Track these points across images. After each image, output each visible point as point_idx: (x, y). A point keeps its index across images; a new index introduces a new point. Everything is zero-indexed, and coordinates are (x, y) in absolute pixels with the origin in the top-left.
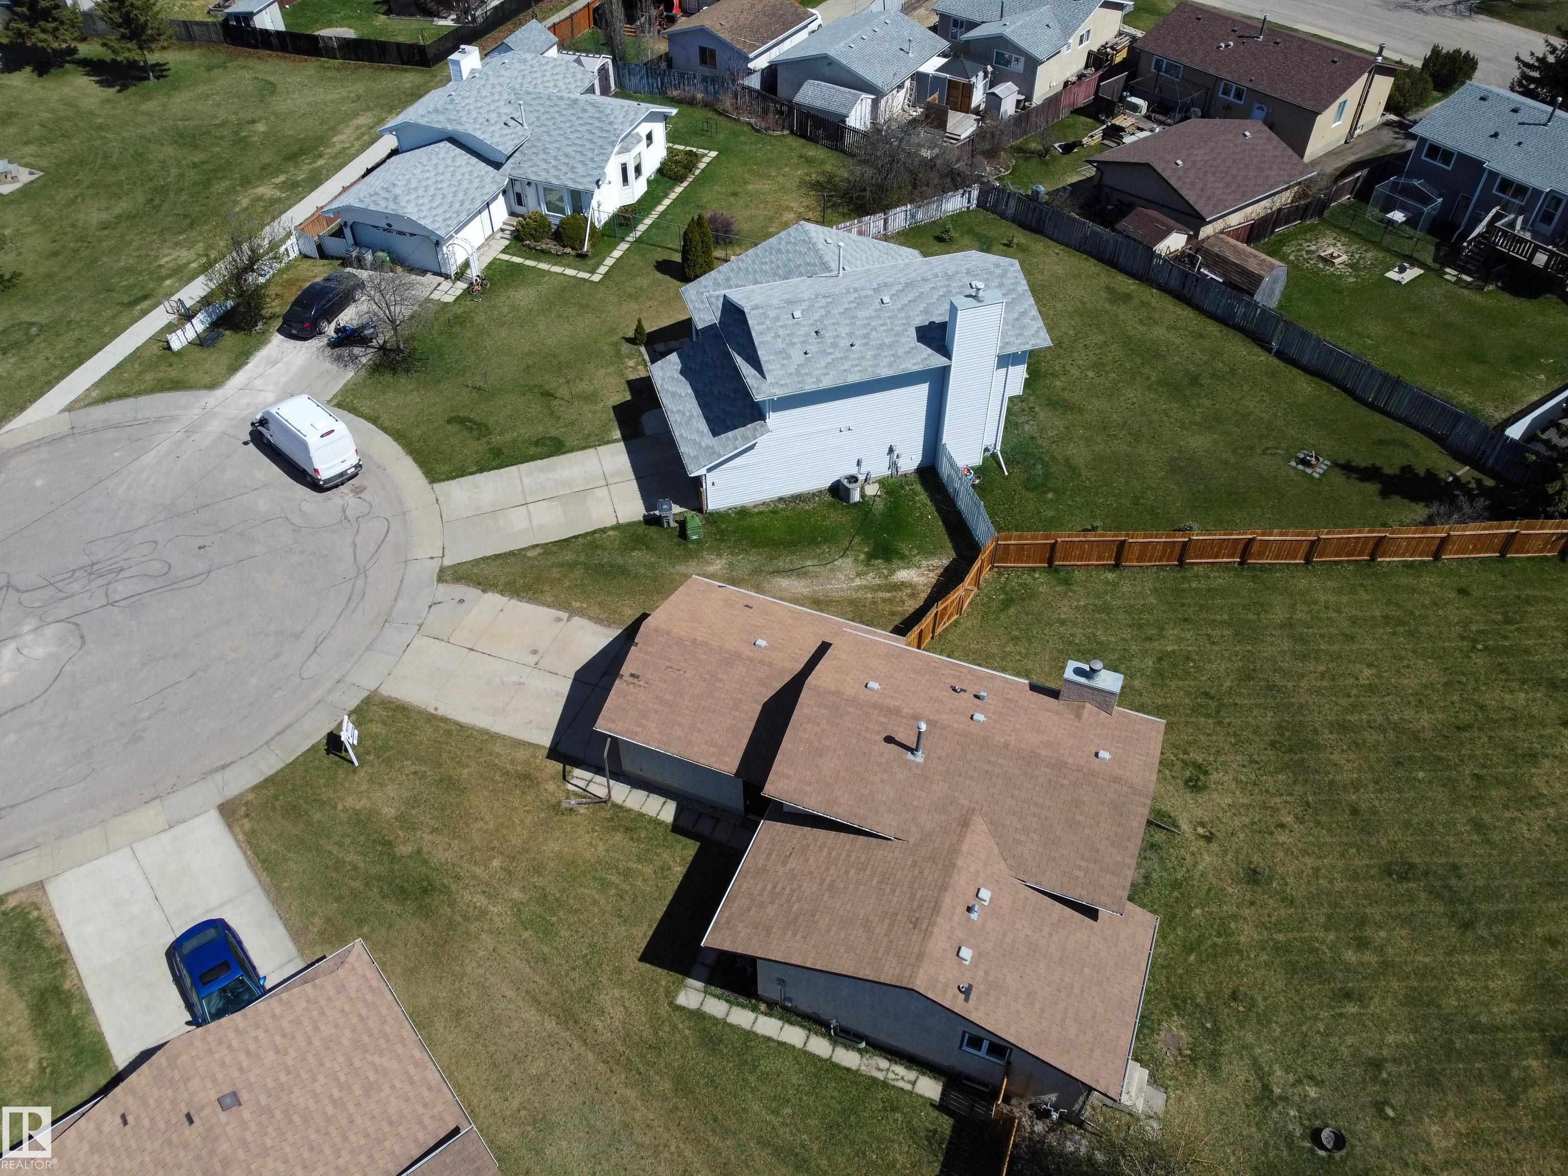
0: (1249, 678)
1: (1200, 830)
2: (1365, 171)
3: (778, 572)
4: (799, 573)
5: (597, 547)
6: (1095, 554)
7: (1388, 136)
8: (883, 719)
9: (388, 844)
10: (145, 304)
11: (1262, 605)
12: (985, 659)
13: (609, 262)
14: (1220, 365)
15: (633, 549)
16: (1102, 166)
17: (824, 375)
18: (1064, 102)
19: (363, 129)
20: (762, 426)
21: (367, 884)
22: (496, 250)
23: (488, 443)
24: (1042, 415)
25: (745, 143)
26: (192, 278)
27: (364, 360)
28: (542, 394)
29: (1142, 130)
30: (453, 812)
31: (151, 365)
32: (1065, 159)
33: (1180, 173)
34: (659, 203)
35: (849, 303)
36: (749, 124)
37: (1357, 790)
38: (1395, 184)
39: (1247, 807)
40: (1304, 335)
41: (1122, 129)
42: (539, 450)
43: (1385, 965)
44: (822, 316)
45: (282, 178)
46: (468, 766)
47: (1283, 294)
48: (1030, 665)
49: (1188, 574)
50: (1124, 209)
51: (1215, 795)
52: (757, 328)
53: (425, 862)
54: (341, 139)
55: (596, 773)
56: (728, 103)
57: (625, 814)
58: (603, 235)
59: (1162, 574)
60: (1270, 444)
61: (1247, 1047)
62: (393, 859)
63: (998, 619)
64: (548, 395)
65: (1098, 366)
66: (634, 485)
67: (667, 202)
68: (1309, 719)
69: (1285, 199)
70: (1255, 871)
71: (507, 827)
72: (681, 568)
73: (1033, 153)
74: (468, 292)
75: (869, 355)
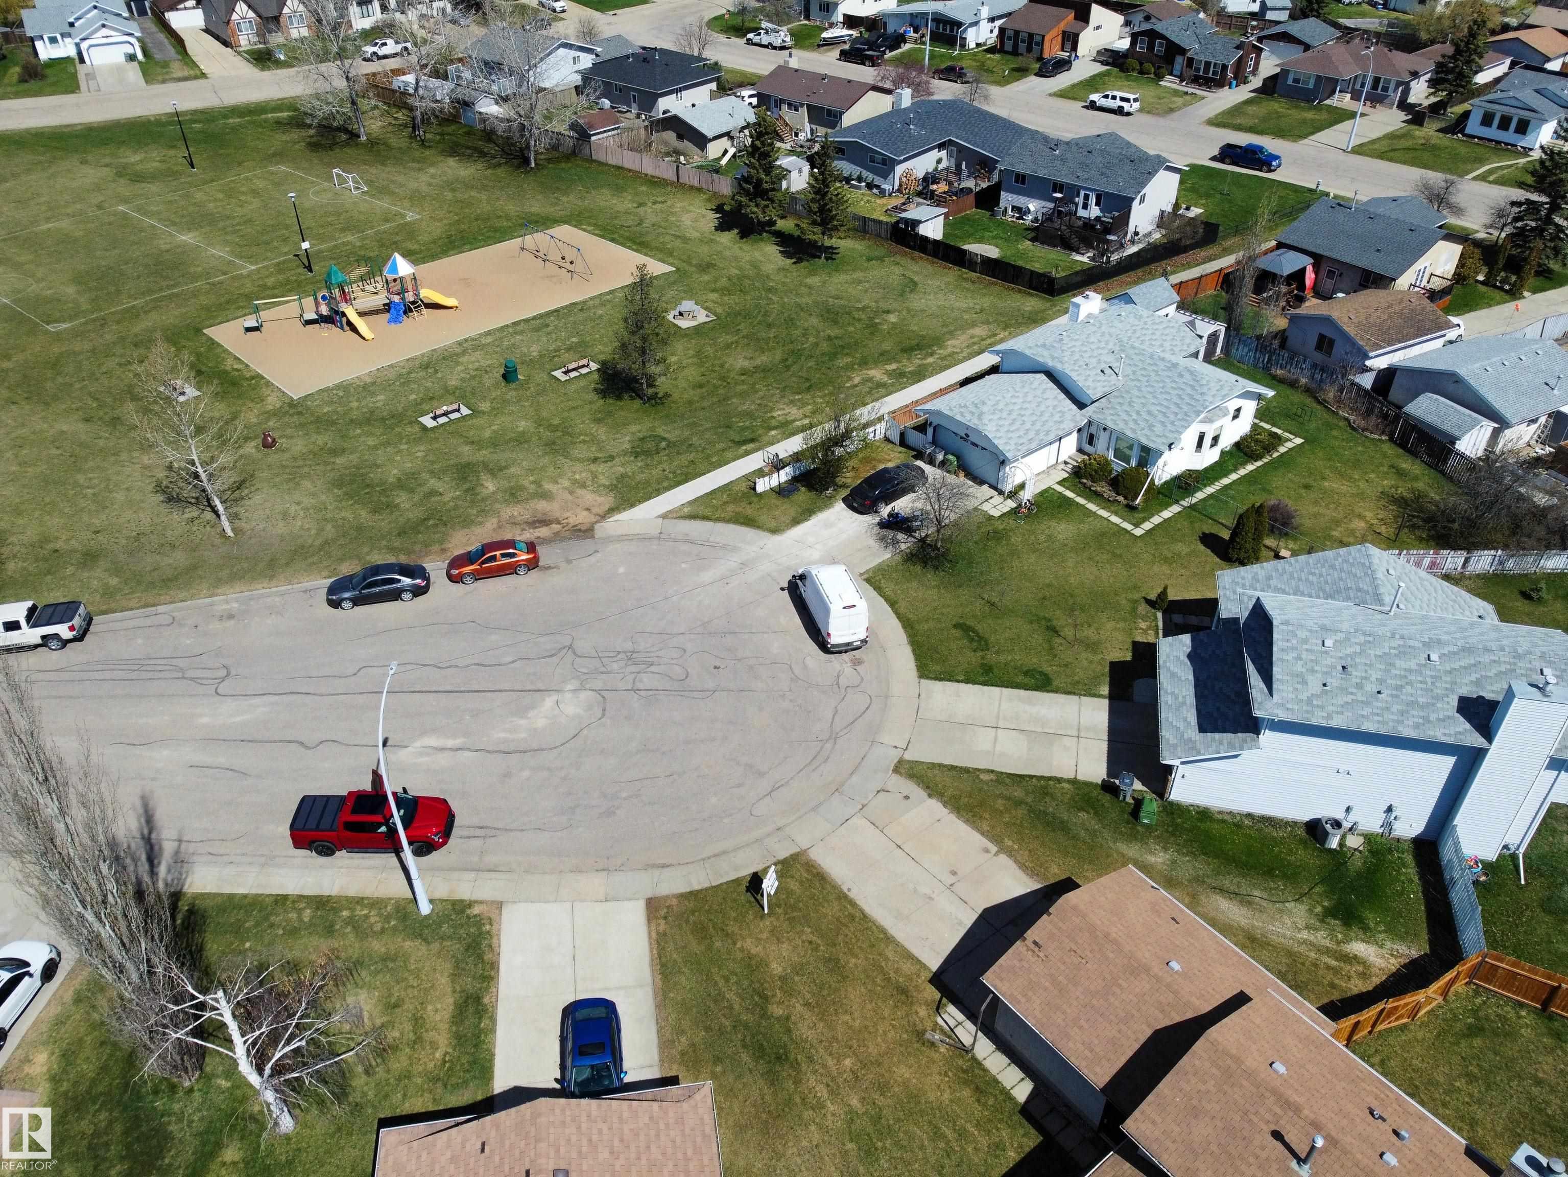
3: (1221, 890)
4: (1244, 900)
5: (1047, 794)
8: (1277, 1110)
9: (765, 999)
10: (750, 446)
13: (1156, 520)
15: (1081, 809)
17: (1337, 713)
19: (976, 340)
20: (1252, 740)
21: (735, 1027)
22: (1052, 481)
23: (983, 658)
25: (1336, 438)
26: (793, 434)
27: (903, 546)
28: (1048, 628)
30: (829, 995)
31: (735, 500)
34: (1226, 475)
35: (1390, 648)
36: (1347, 419)
42: (1026, 680)
44: (1355, 653)
45: (894, 366)
46: (857, 957)
52: (1280, 643)
53: (789, 1031)
54: (954, 344)
55: (969, 1018)
56: (1331, 395)
57: (981, 1073)
58: (1159, 493)
62: (764, 1015)
64: (1053, 630)
66: (1104, 746)
67: (1234, 477)
71: (870, 1033)
72: (1123, 847)
74: (1014, 512)
75: (1396, 708)
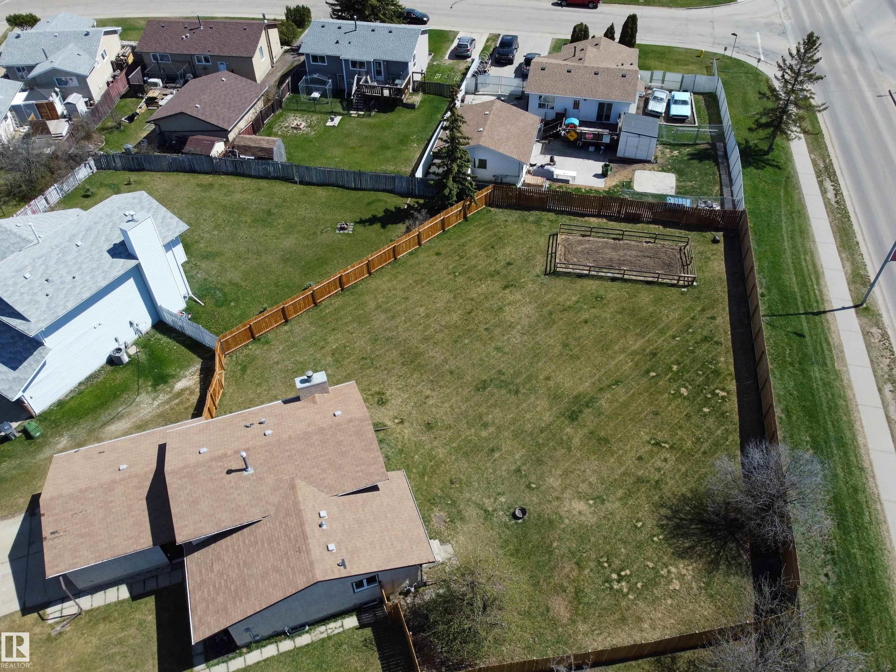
0: (376, 340)
1: (396, 421)
2: (290, 78)
3: (105, 424)
6: (273, 321)
7: (289, 57)
8: (220, 464)
11: (362, 304)
12: (251, 403)
14: (277, 200)
16: (156, 122)
17: (66, 302)
18: (113, 93)
20: (43, 350)
24: (203, 265)
29: (166, 95)
32: (133, 125)
33: (201, 111)
35: (57, 255)
37: (447, 363)
38: (306, 80)
39: (409, 398)
40: (307, 168)
41: (155, 98)
43: (498, 428)
44: (44, 270)
47: (286, 153)
48: (274, 393)
49: (322, 308)
50: (182, 141)
51: (393, 401)
55: (63, 602)
57: (97, 612)
59: (310, 314)
60: (322, 227)
61: (469, 500)
63: (244, 379)
65: (217, 227)
68: (411, 344)
69: (260, 105)
70: (429, 424)
72: (41, 456)
73: (111, 128)
75: (88, 279)
